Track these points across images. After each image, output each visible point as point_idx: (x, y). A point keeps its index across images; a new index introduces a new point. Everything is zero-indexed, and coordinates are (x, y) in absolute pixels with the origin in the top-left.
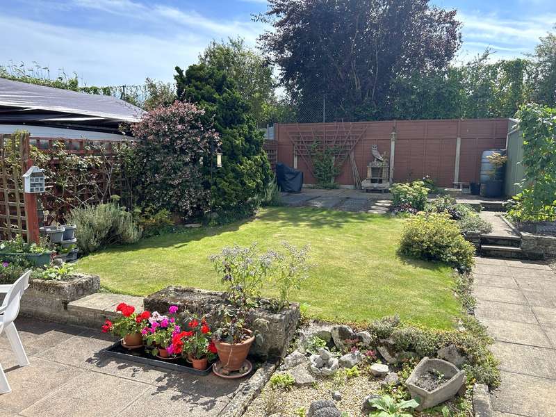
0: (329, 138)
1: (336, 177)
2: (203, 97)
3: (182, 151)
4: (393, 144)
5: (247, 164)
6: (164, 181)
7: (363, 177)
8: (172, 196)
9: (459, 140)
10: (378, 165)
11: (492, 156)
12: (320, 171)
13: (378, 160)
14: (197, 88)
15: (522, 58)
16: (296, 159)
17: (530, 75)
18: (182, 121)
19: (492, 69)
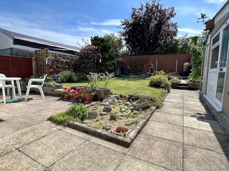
0: (138, 60)
1: (140, 72)
2: (98, 44)
3: (91, 59)
4: (157, 61)
5: (109, 63)
6: (85, 66)
7: (148, 71)
8: (87, 71)
9: (177, 60)
10: (152, 68)
11: (186, 64)
12: (135, 70)
13: (152, 66)
14: (96, 42)
15: (197, 36)
16: (128, 66)
17: (200, 41)
18: (91, 50)
19: (188, 39)
